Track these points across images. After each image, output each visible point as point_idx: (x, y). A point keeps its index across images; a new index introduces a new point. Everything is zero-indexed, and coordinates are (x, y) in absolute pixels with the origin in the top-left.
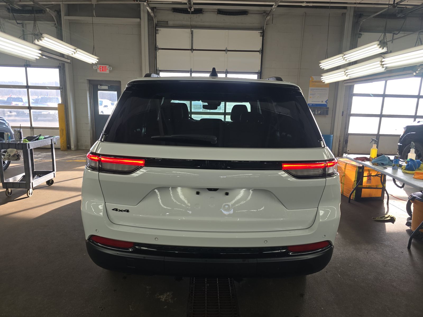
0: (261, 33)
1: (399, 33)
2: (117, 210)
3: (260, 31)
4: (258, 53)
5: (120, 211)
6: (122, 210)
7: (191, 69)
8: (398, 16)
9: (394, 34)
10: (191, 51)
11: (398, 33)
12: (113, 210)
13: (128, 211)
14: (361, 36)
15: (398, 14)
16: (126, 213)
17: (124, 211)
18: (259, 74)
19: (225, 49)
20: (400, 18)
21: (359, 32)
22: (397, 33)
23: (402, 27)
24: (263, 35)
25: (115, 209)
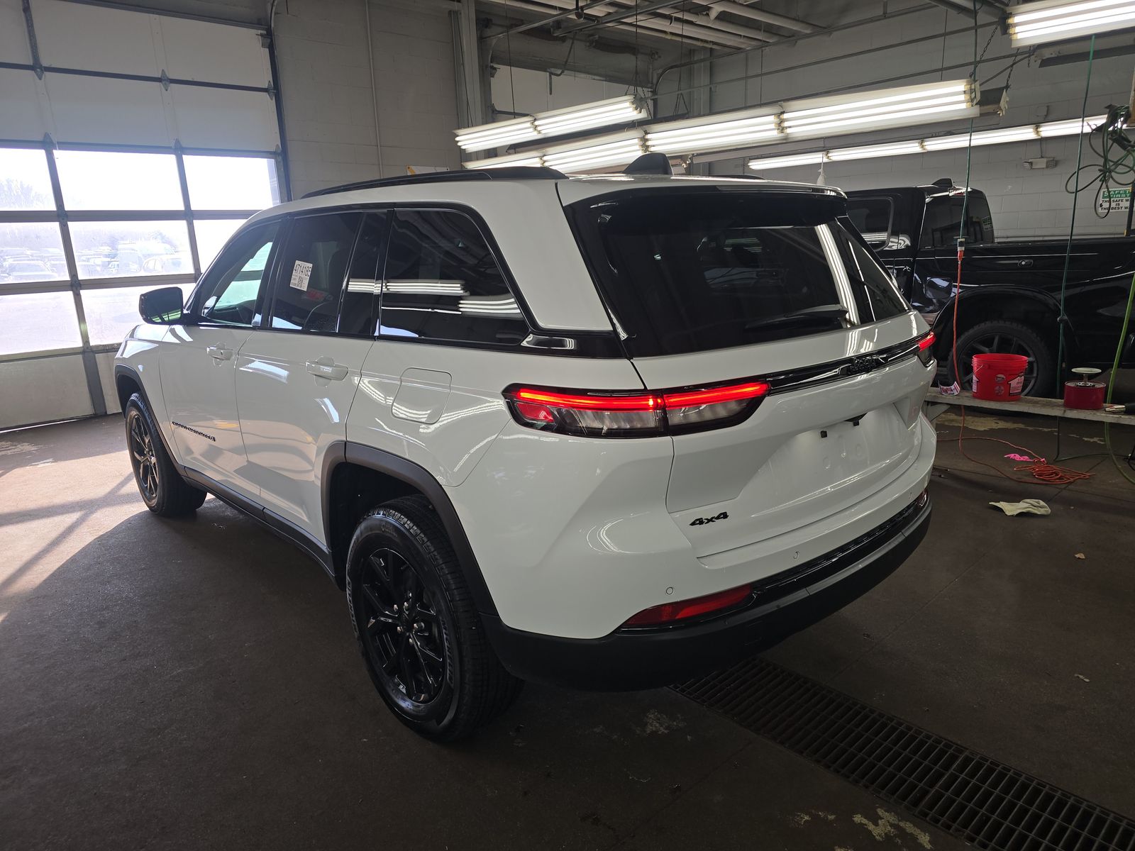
0: (261, 35)
1: (562, 72)
2: (700, 522)
3: (260, 32)
4: (265, 94)
5: (709, 521)
6: (712, 518)
7: (46, 135)
8: (555, 35)
9: (551, 74)
10: (36, 72)
11: (561, 74)
12: (693, 524)
13: (725, 516)
14: (494, 71)
15: (554, 30)
16: (721, 521)
17: (718, 518)
18: (280, 158)
19: (159, 75)
20: (557, 39)
21: (491, 62)
22: (559, 73)
23: (567, 61)
24: (270, 42)
25: (697, 520)
